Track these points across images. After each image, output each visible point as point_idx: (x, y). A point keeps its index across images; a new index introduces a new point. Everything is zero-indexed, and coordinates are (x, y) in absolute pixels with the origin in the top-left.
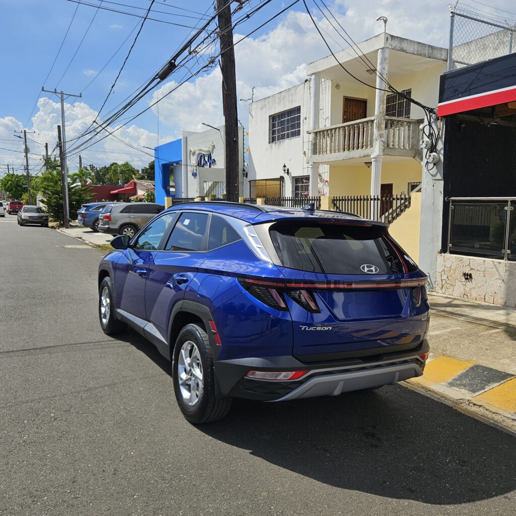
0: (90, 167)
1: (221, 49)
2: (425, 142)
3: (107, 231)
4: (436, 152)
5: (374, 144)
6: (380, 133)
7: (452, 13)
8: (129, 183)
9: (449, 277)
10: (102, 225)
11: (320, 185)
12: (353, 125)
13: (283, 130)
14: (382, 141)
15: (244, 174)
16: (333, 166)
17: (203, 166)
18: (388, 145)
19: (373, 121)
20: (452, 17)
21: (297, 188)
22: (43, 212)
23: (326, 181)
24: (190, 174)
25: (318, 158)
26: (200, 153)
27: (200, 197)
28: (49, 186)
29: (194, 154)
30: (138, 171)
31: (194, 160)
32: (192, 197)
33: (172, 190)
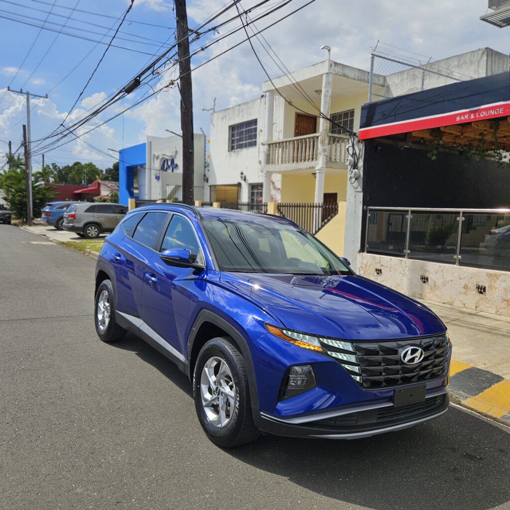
0: (53, 166)
1: (180, 74)
2: (349, 161)
3: (72, 229)
4: (357, 169)
5: (318, 157)
6: (324, 148)
7: (372, 54)
8: (93, 183)
9: (366, 273)
10: (66, 223)
11: (273, 192)
12: (301, 139)
13: (240, 140)
14: (325, 155)
15: (204, 179)
16: (285, 176)
17: (166, 170)
18: (331, 159)
19: (317, 137)
20: (373, 58)
21: (252, 194)
22: (5, 209)
23: (279, 189)
24: (153, 177)
25: (271, 168)
26: (163, 158)
27: (162, 199)
28: (12, 184)
29: (158, 158)
30: (102, 171)
31: (157, 164)
32: (154, 199)
33: (136, 191)
